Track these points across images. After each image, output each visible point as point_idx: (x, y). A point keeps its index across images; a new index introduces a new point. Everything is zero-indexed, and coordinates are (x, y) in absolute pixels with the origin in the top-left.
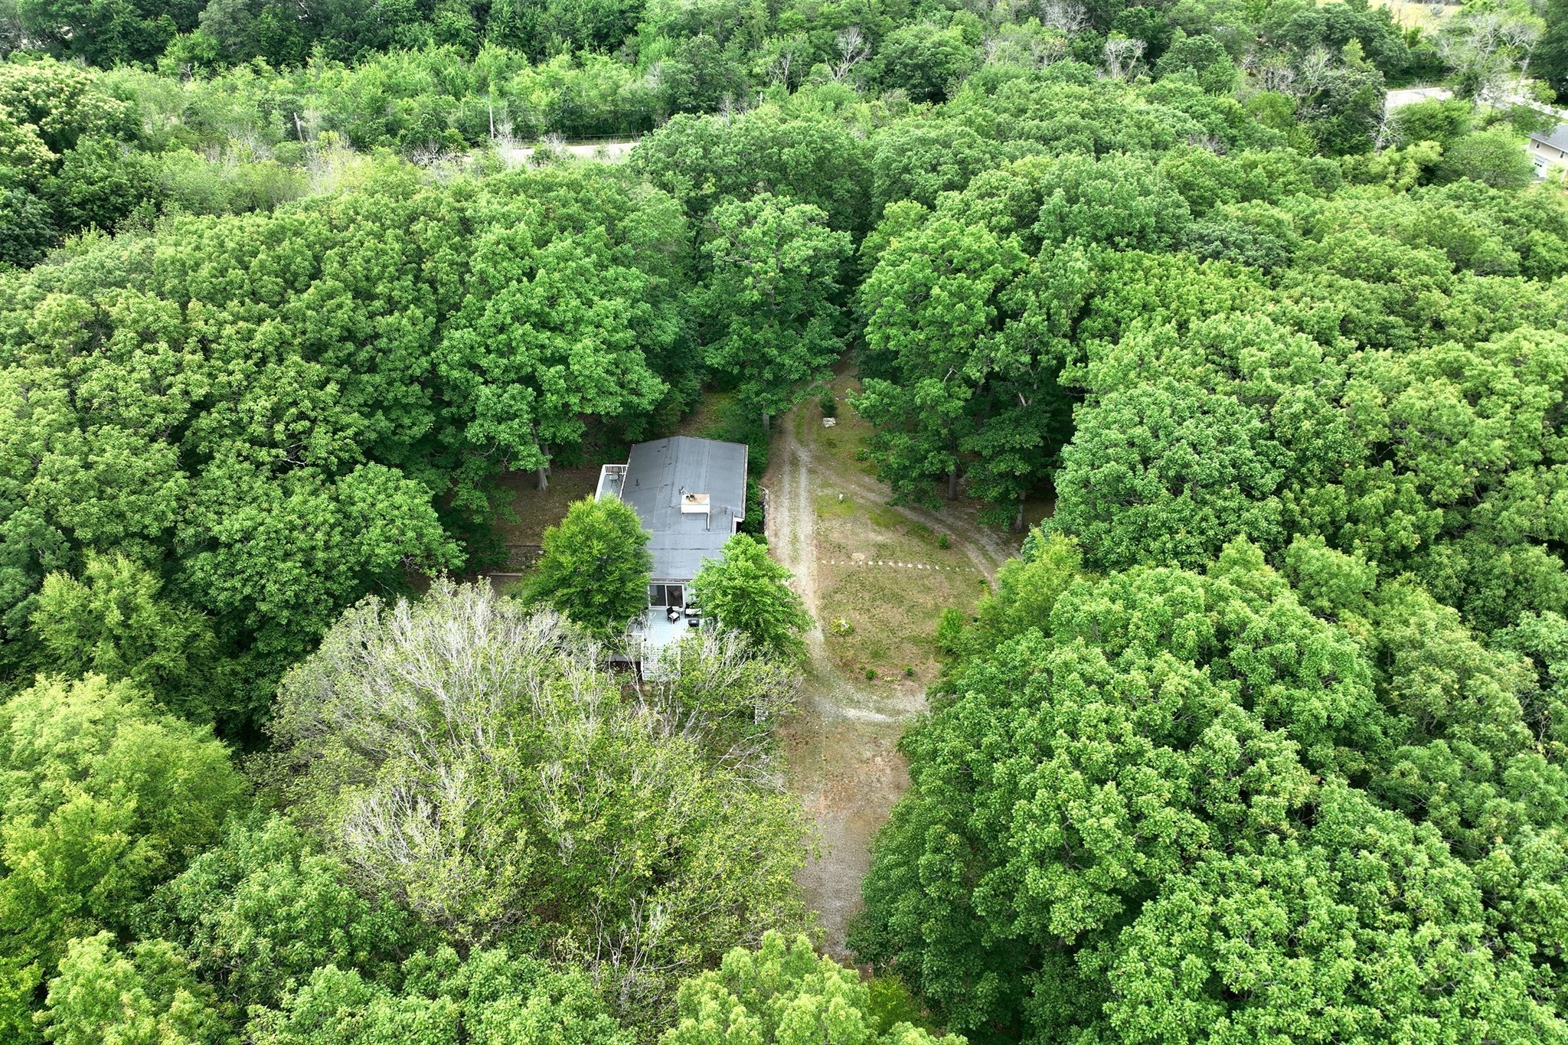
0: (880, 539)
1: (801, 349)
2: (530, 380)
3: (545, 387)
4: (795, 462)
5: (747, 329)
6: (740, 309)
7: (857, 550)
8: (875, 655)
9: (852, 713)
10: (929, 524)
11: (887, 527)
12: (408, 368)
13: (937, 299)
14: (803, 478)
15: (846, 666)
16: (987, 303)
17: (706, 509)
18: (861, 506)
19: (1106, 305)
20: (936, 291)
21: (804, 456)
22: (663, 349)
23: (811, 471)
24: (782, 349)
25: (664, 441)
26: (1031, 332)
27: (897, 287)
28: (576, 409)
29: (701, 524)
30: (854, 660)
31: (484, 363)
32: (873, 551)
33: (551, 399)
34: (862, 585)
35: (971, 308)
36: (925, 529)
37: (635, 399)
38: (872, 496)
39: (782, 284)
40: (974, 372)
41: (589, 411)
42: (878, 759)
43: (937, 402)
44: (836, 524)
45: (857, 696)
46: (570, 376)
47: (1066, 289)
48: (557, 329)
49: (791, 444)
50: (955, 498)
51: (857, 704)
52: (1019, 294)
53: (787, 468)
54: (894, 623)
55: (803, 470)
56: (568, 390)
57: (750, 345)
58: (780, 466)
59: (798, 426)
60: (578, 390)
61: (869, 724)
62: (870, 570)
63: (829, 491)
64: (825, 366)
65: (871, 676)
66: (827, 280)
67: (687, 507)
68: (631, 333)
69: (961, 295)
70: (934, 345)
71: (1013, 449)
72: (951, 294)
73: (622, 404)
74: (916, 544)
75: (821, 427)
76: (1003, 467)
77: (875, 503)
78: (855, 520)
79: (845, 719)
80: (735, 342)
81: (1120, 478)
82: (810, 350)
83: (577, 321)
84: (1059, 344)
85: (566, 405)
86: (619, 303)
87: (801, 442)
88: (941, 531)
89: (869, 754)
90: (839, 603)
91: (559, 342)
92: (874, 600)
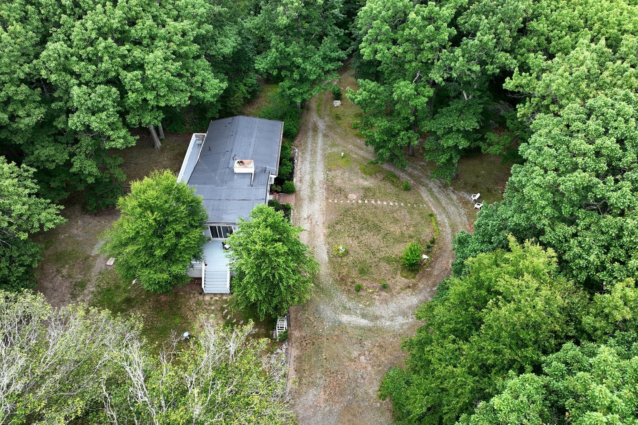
0: (366, 184)
1: (317, 58)
2: (116, 82)
3: (127, 87)
4: (315, 129)
5: (282, 44)
6: (277, 30)
7: (352, 191)
8: (362, 272)
9: (345, 318)
10: (398, 173)
11: (371, 175)
12: (14, 72)
13: (413, 22)
14: (320, 140)
15: (342, 280)
16: (450, 26)
17: (252, 171)
18: (355, 160)
19: (540, 26)
20: (412, 16)
21: (321, 125)
22: (223, 57)
23: (325, 136)
24: (305, 58)
25: (230, 119)
26: (483, 46)
27: (384, 13)
28: (152, 103)
29: (247, 181)
30: (348, 276)
31: (76, 69)
32: (362, 193)
33: (132, 96)
34: (354, 218)
35: (437, 28)
36: (395, 176)
37: (201, 94)
38: (362, 153)
39: (305, 12)
40: (437, 76)
41: (163, 104)
42: (362, 358)
43: (409, 98)
44: (339, 172)
45: (349, 305)
46: (144, 79)
47: (511, 13)
48: (137, 43)
49: (314, 117)
50: (413, 155)
51: (347, 310)
52: (474, 18)
53: (310, 133)
54: (374, 247)
55: (320, 135)
56: (146, 89)
57: (284, 56)
58: (306, 132)
59: (319, 106)
60: (154, 89)
61: (357, 327)
62: (359, 207)
63: (335, 150)
64: (334, 70)
65: (359, 289)
66: (336, 11)
67: (238, 169)
68: (195, 47)
69: (430, 19)
70: (409, 56)
71: (458, 131)
72: (423, 18)
73: (190, 98)
74: (389, 187)
75: (332, 106)
76: (451, 143)
77: (363, 158)
78: (351, 170)
79: (340, 323)
80: (273, 54)
82: (323, 59)
83: (153, 38)
84: (503, 57)
85: (145, 100)
86: (186, 24)
87: (320, 116)
88: (404, 177)
89: (355, 354)
90: (339, 232)
91: (137, 52)
92: (361, 229)
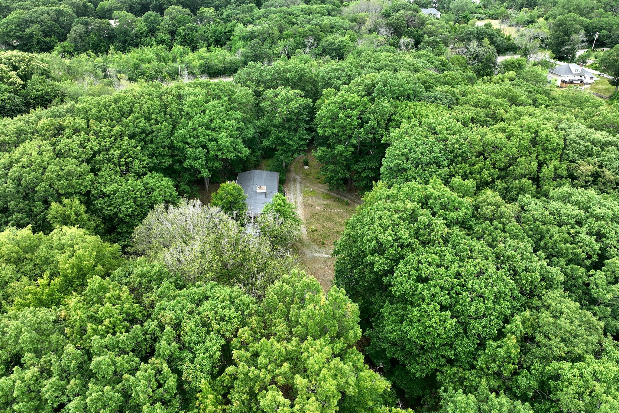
0: (325, 202)
1: (296, 138)
2: (204, 147)
3: (210, 149)
4: (295, 180)
5: (277, 132)
6: (275, 126)
7: (317, 206)
8: (325, 237)
9: (317, 255)
10: (342, 198)
11: (327, 199)
12: (163, 142)
13: (341, 118)
14: (298, 185)
15: (315, 241)
16: (358, 119)
17: (265, 191)
18: (318, 193)
19: (397, 118)
20: (340, 115)
21: (298, 178)
22: (248, 138)
23: (300, 183)
24: (290, 139)
25: (249, 172)
26: (373, 128)
27: (327, 114)
28: (220, 156)
29: (264, 196)
30: (317, 239)
31: (189, 141)
32: (323, 206)
33: (212, 153)
34: (320, 216)
35: (352, 120)
36: (340, 199)
37: (240, 155)
38: (322, 190)
39: (289, 116)
40: (354, 141)
41: (225, 157)
42: (327, 268)
43: (342, 152)
44: (310, 198)
45: (319, 250)
46: (218, 145)
47: (383, 113)
48: (213, 130)
49: (293, 175)
50: (351, 190)
51: (319, 252)
52: (368, 115)
53: (292, 182)
54: (331, 228)
55: (298, 183)
56: (217, 150)
57: (278, 138)
58: (290, 182)
59: (296, 169)
60: (221, 150)
61: (323, 258)
62: (322, 212)
63: (307, 189)
64: (304, 145)
65: (323, 244)
66: (304, 116)
67: (259, 190)
68: (238, 132)
69: (349, 116)
70: (341, 133)
71: (369, 169)
72: (345, 116)
73: (235, 156)
74: (337, 204)
75: (304, 169)
76: (365, 174)
77: (323, 192)
78: (316, 197)
79: (315, 257)
80: (273, 137)
81: (400, 165)
82: (299, 139)
83: (220, 128)
84: (382, 131)
85: (217, 155)
86: (233, 122)
87: (297, 174)
88: (346, 200)
89: (323, 267)
90: (312, 222)
91: (214, 134)
92: (324, 221)
